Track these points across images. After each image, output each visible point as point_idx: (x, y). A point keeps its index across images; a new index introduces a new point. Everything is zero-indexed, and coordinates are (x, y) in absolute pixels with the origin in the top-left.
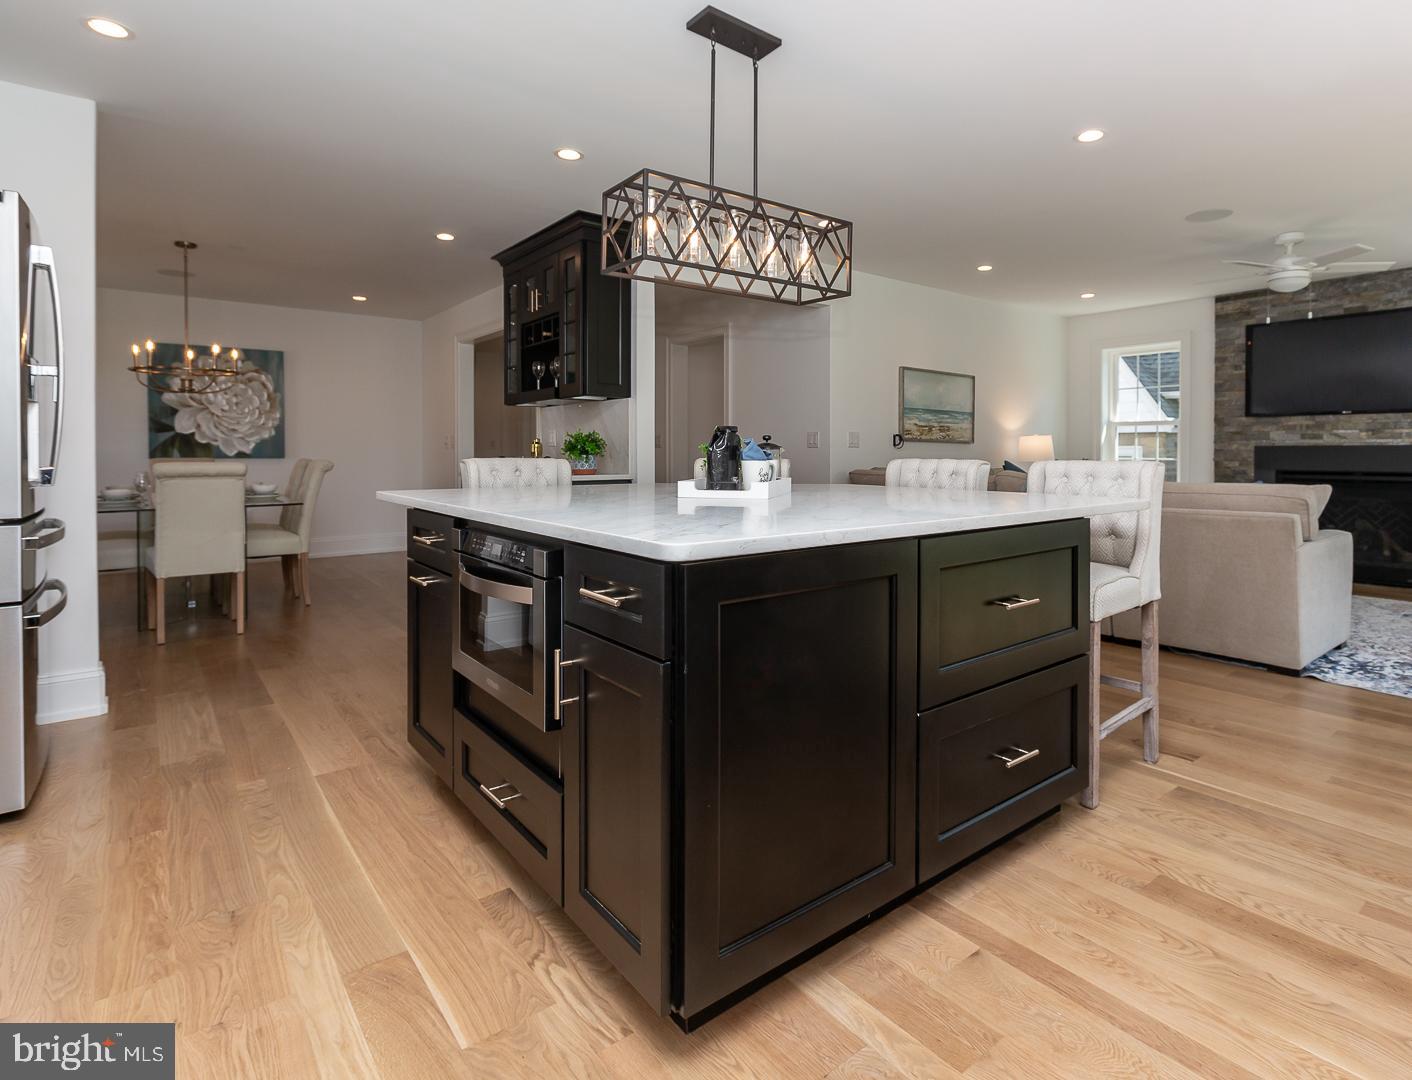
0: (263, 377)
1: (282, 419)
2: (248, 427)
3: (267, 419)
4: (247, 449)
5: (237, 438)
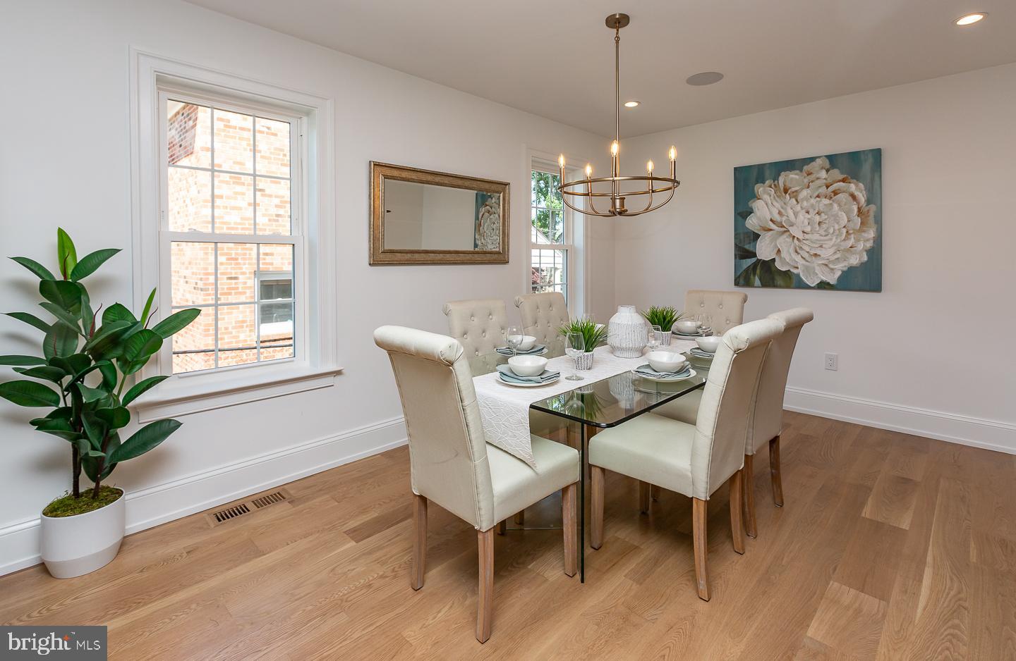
0: (853, 187)
1: (878, 240)
2: (832, 251)
3: (857, 240)
4: (832, 279)
5: (819, 265)
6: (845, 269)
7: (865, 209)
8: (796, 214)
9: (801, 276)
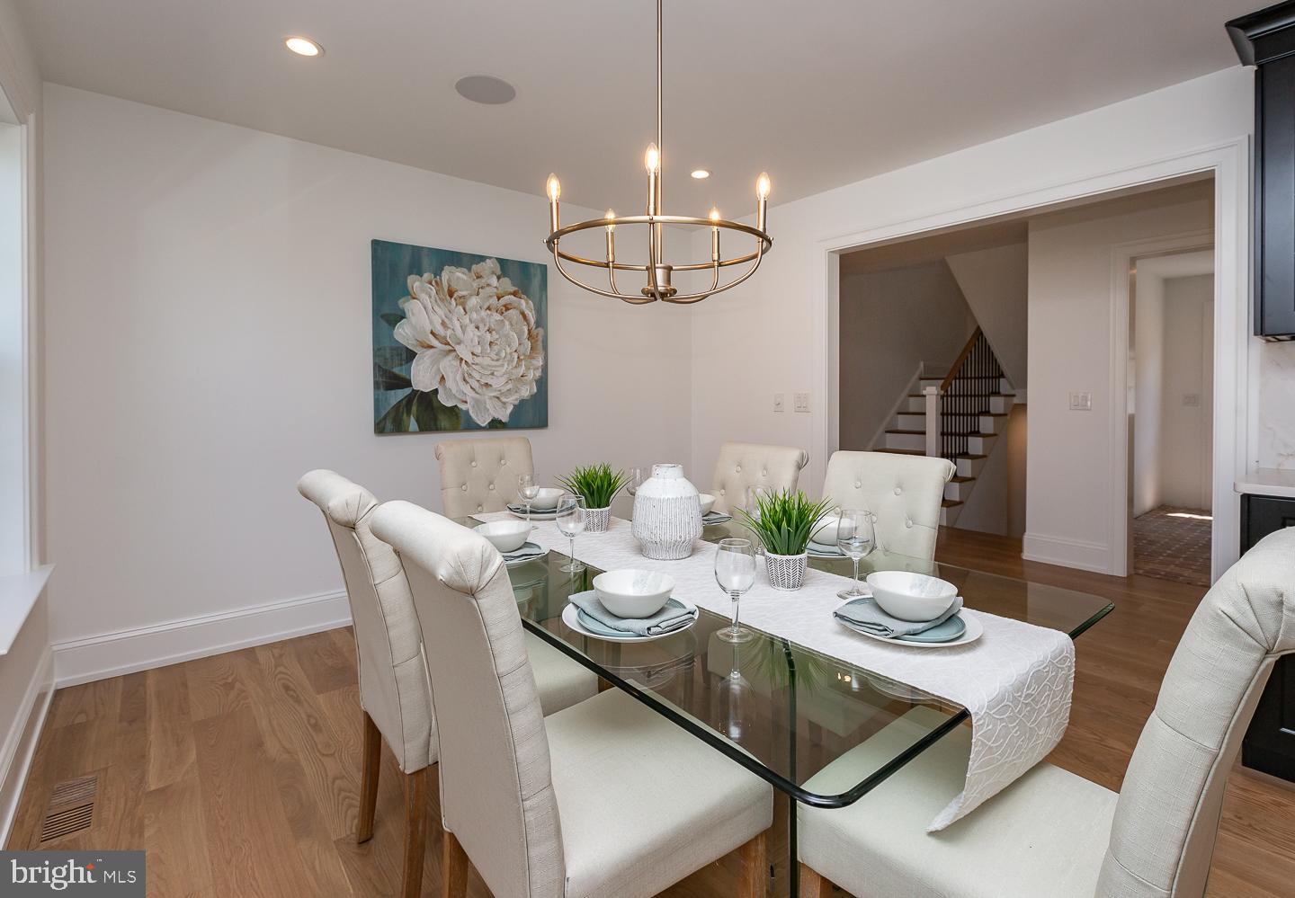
0: (523, 304)
1: (545, 368)
2: (504, 379)
3: (527, 368)
4: (504, 415)
5: (491, 398)
6: (517, 402)
7: (534, 332)
8: (463, 328)
9: (470, 412)
